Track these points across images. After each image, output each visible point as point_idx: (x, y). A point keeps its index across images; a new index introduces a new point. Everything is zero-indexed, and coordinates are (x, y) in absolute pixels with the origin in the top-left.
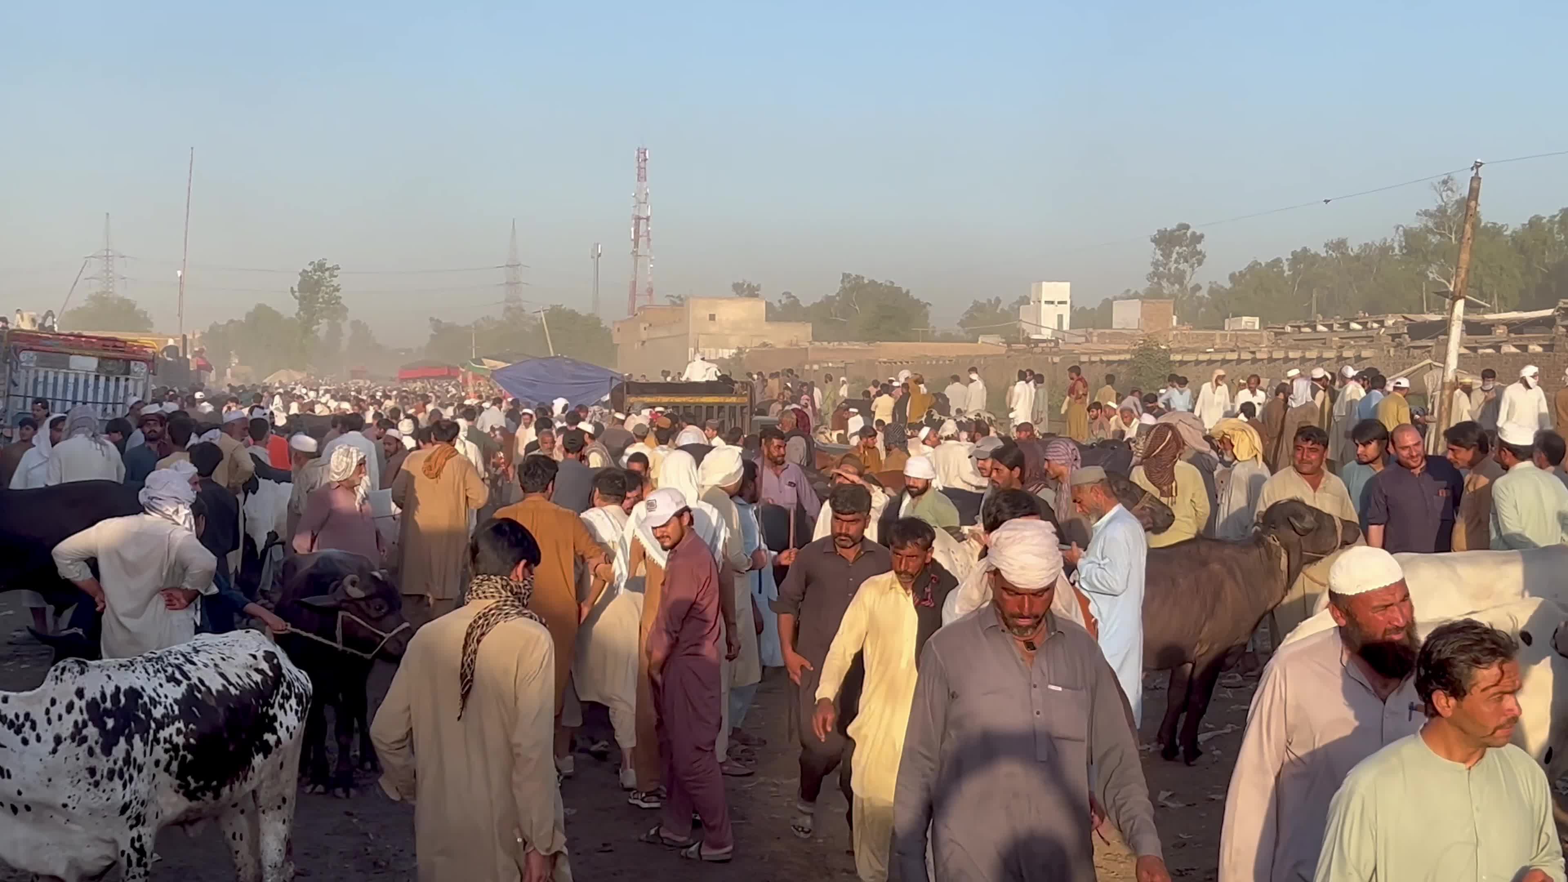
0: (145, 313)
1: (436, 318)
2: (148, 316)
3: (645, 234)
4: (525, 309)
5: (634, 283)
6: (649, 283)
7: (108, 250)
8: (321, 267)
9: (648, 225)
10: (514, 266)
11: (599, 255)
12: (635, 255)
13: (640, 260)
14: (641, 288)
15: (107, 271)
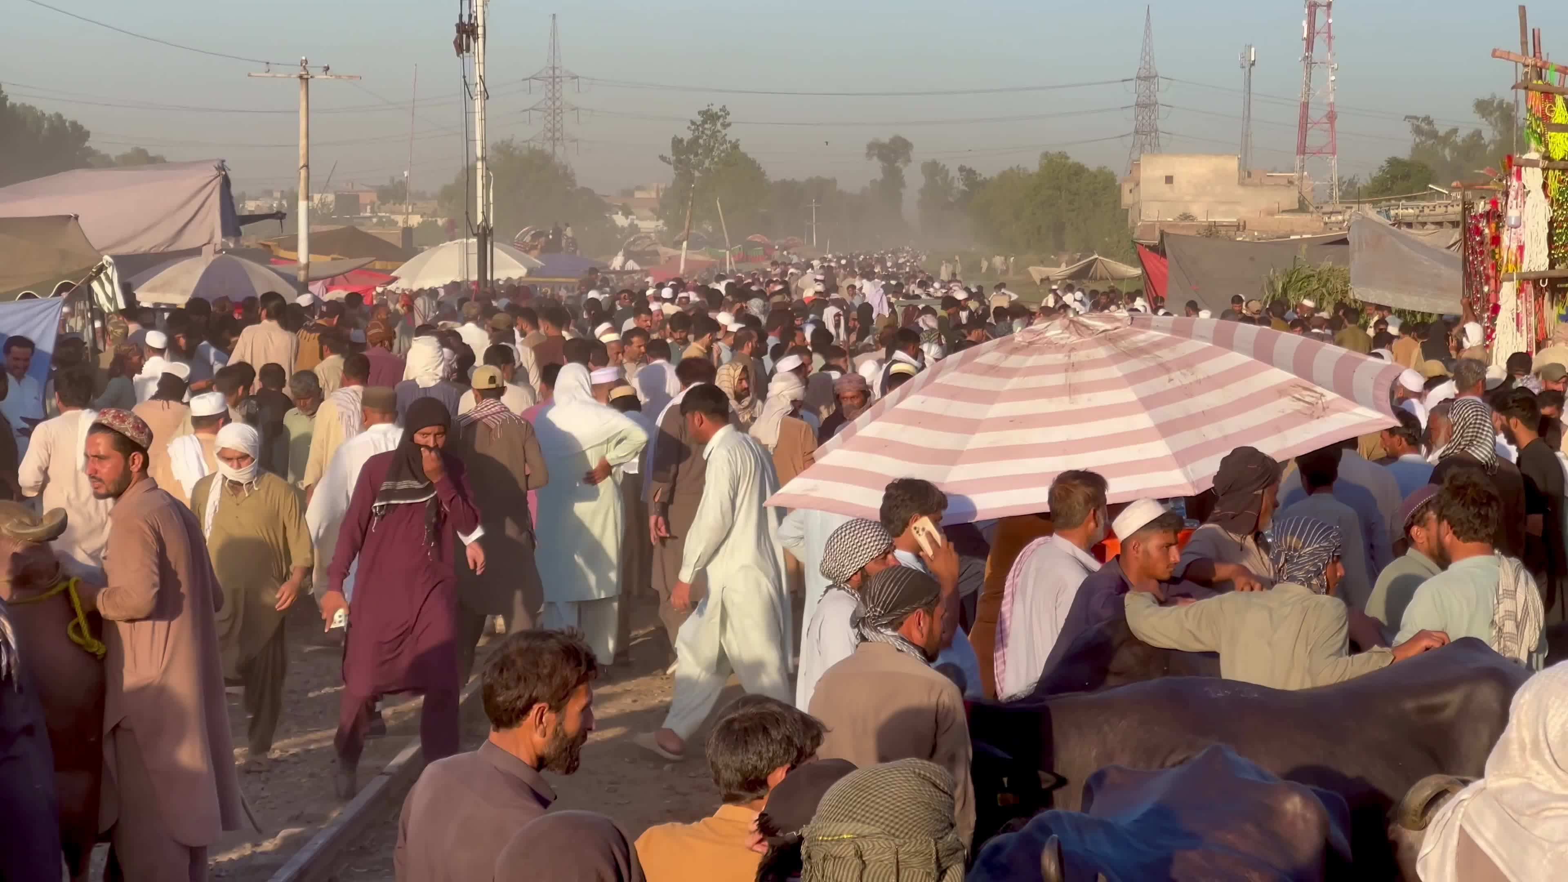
0: (565, 168)
1: (968, 167)
2: (569, 171)
3: (1326, 29)
4: (1069, 154)
5: (1305, 106)
6: (1331, 105)
7: (554, 68)
8: (709, 116)
9: (1329, 16)
10: (1147, 77)
11: (1253, 64)
12: (1309, 62)
13: (1315, 70)
14: (1316, 114)
15: (554, 99)
